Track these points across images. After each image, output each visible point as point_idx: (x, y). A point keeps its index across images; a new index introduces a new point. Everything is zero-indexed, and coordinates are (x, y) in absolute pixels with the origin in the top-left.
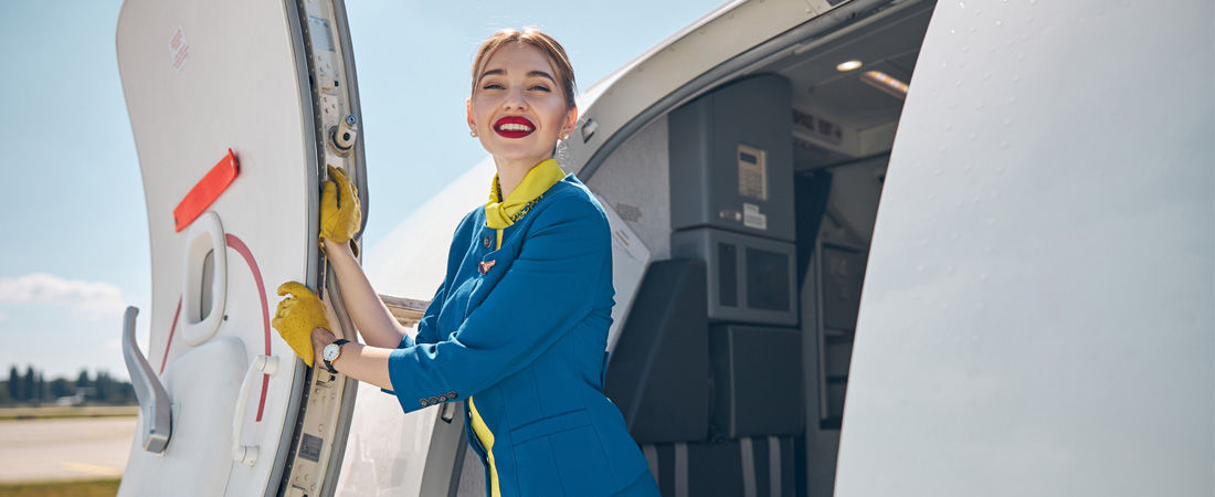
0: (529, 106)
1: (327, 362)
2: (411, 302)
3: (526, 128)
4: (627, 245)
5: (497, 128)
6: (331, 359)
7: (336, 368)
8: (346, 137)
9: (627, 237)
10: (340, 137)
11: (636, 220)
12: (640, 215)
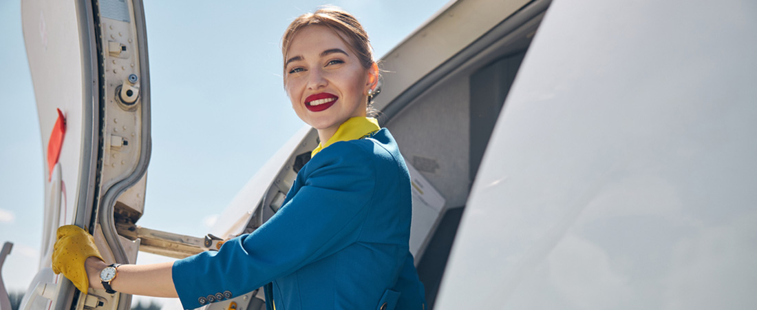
0: (328, 82)
1: (105, 284)
2: (188, 238)
3: (330, 100)
4: (422, 193)
5: (307, 104)
6: (108, 280)
7: (114, 288)
8: (129, 93)
9: (422, 186)
10: (124, 94)
11: (433, 171)
12: (437, 166)
